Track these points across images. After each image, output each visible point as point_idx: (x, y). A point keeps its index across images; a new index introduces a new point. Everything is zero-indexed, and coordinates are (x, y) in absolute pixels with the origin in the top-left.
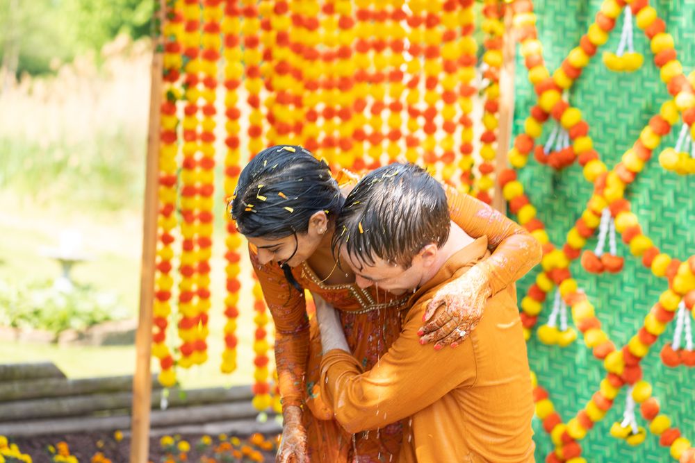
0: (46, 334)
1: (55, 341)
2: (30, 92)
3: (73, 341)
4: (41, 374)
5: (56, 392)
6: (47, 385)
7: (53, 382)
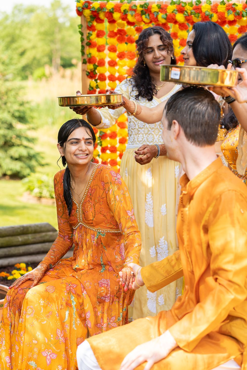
4: (43, 229)
5: (51, 239)
6: (46, 235)
7: (51, 233)
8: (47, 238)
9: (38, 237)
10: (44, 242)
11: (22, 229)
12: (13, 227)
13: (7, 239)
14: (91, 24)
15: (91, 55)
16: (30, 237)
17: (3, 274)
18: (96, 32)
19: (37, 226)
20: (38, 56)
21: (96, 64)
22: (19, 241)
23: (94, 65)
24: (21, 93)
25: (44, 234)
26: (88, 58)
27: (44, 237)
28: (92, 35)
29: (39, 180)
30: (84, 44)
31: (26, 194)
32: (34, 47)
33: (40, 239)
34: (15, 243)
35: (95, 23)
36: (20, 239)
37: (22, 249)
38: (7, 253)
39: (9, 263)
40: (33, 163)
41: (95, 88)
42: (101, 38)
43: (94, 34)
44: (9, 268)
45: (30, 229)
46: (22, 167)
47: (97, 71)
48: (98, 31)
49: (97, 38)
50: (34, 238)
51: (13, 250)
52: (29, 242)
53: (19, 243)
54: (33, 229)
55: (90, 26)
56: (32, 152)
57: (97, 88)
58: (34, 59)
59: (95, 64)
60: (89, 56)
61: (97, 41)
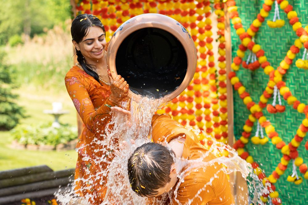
0: (50, 146)
1: (55, 149)
3: (62, 149)
4: (42, 170)
5: (49, 178)
6: (45, 175)
7: (48, 173)
11: (25, 171)
12: (18, 170)
14: (79, 5)
16: (32, 177)
19: (37, 168)
20: (12, 25)
22: (23, 181)
24: (5, 58)
25: (42, 174)
27: (43, 176)
29: (24, 130)
31: (14, 142)
32: (8, 19)
33: (40, 179)
34: (20, 183)
36: (24, 179)
38: (14, 191)
39: (15, 199)
40: (17, 116)
44: (16, 203)
46: (8, 120)
50: (35, 178)
51: (19, 189)
52: (31, 181)
53: (23, 183)
54: (34, 170)
56: (16, 107)
58: (9, 28)
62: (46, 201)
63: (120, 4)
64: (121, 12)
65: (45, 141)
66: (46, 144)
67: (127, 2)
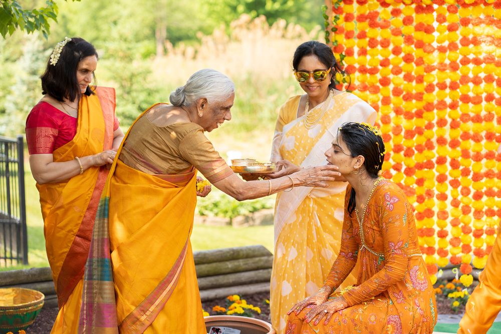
0: (223, 219)
1: (230, 223)
2: (184, 54)
3: (241, 224)
4: (256, 253)
5: (267, 265)
6: (260, 260)
7: (265, 258)
8: (261, 264)
9: (251, 262)
10: (257, 269)
11: (232, 252)
12: (221, 251)
13: (214, 265)
14: (338, 5)
15: (337, 43)
16: (241, 263)
17: (217, 309)
18: (344, 14)
19: (249, 249)
21: (344, 53)
22: (228, 268)
23: (340, 55)
25: (257, 259)
26: (334, 46)
27: (257, 262)
28: (339, 19)
30: (329, 30)
33: (254, 266)
34: (224, 271)
35: (342, 4)
36: (230, 265)
37: (232, 278)
38: (215, 283)
39: (216, 295)
41: (341, 82)
42: (350, 22)
43: (342, 17)
44: (217, 301)
45: (241, 253)
47: (343, 62)
48: (347, 14)
49: (344, 23)
50: (246, 264)
51: (222, 279)
52: (240, 269)
53: (228, 271)
54: (245, 252)
55: (336, 8)
57: (344, 83)
59: (342, 53)
60: (335, 44)
61: (344, 27)
62: (261, 300)
63: (401, 6)
64: (401, 18)
65: (216, 210)
66: (216, 214)
67: (412, 3)
